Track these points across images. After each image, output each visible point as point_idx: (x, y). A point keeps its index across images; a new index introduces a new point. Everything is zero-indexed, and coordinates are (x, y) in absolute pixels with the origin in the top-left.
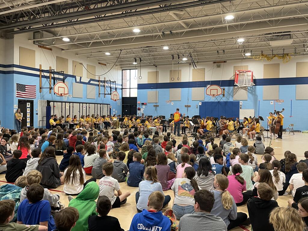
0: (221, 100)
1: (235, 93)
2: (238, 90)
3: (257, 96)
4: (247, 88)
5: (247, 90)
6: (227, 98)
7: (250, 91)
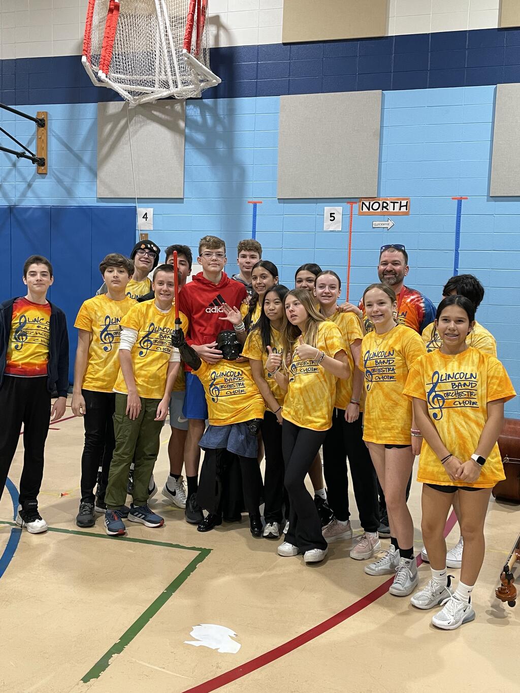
0: (24, 195)
1: (106, 149)
2: (125, 127)
3: (243, 172)
4: (177, 116)
5: (182, 124)
6: (60, 181)
7: (200, 137)
